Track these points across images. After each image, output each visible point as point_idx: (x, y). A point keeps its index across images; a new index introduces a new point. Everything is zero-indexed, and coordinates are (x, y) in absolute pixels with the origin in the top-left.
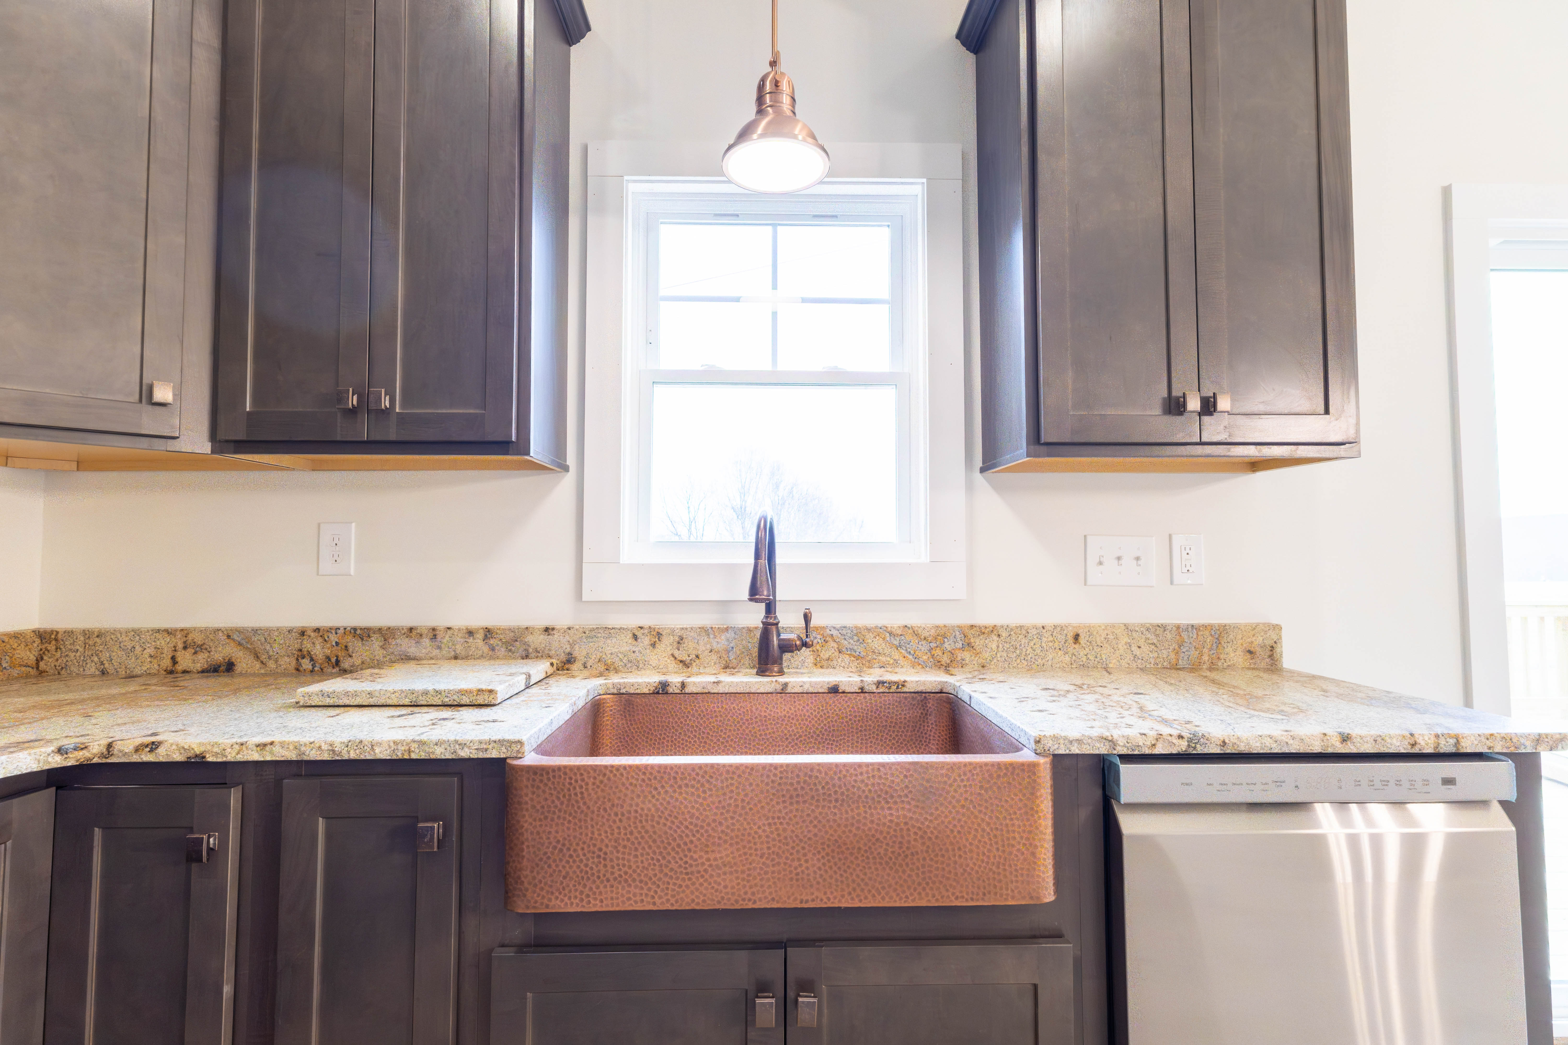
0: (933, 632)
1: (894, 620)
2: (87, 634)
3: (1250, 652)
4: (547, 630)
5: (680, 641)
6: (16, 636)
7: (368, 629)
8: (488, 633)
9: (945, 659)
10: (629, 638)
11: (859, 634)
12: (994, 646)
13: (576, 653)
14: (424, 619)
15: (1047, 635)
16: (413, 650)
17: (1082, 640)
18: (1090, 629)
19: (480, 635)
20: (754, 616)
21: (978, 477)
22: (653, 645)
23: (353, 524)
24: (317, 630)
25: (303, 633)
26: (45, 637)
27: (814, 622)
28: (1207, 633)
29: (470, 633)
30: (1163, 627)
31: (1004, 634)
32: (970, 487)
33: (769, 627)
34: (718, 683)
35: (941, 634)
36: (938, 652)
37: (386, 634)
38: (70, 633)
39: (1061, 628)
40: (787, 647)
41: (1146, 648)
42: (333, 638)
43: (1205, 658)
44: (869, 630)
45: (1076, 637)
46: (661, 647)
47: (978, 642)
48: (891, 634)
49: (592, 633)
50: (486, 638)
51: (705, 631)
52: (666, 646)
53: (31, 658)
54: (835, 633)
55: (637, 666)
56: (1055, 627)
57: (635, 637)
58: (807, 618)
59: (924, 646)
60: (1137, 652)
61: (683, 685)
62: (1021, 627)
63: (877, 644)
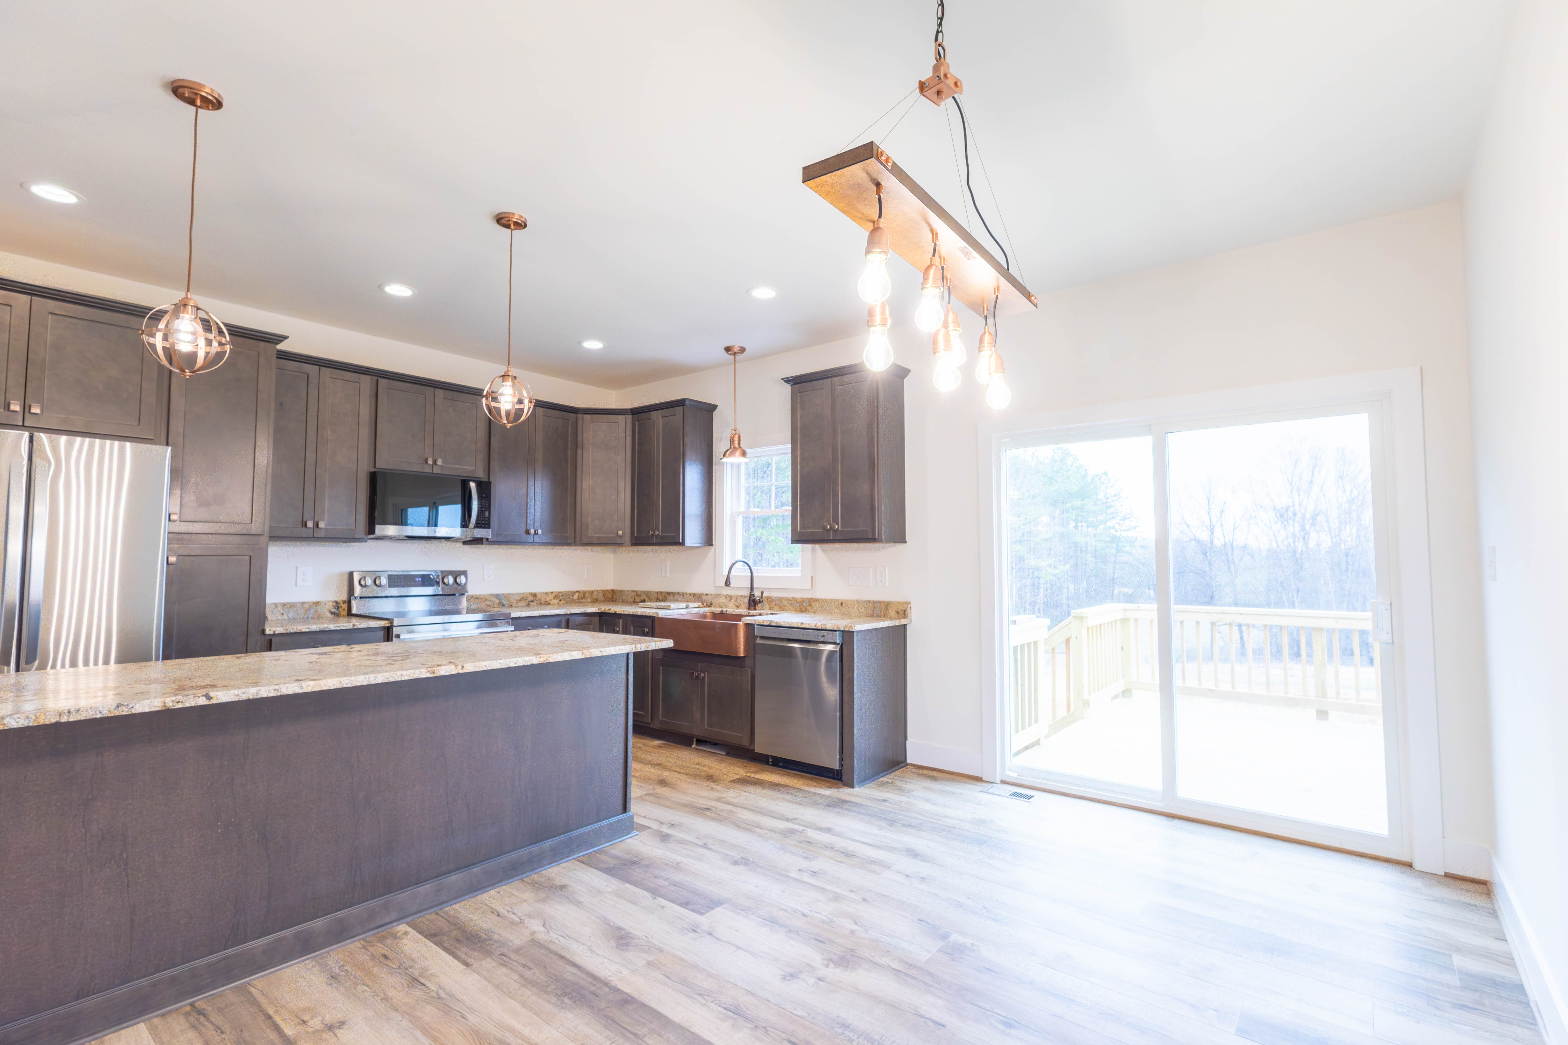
0: (800, 600)
1: (790, 595)
2: (620, 591)
3: (897, 612)
4: (707, 594)
5: (737, 600)
6: (607, 590)
7: (669, 592)
9: (804, 609)
10: (724, 598)
11: (780, 599)
12: (817, 606)
13: (713, 602)
14: (681, 591)
16: (679, 599)
17: (844, 605)
18: (846, 601)
19: (692, 595)
21: (814, 546)
22: (730, 600)
23: (668, 562)
24: (660, 592)
25: (658, 593)
26: (613, 591)
27: (764, 595)
28: (883, 604)
29: (691, 594)
30: (869, 602)
31: (821, 602)
32: (813, 550)
33: (751, 595)
34: (734, 611)
35: (803, 601)
36: (802, 607)
37: (673, 594)
38: (617, 590)
39: (838, 600)
40: (756, 603)
41: (863, 609)
42: (664, 594)
43: (882, 613)
44: (783, 598)
45: (842, 604)
47: (813, 604)
48: (789, 600)
49: (716, 596)
50: (694, 596)
51: (742, 597)
52: (733, 601)
53: (611, 596)
54: (774, 599)
55: (726, 606)
56: (836, 600)
57: (726, 598)
58: (762, 593)
59: (798, 605)
60: (860, 610)
61: (726, 611)
62: (825, 599)
63: (785, 603)
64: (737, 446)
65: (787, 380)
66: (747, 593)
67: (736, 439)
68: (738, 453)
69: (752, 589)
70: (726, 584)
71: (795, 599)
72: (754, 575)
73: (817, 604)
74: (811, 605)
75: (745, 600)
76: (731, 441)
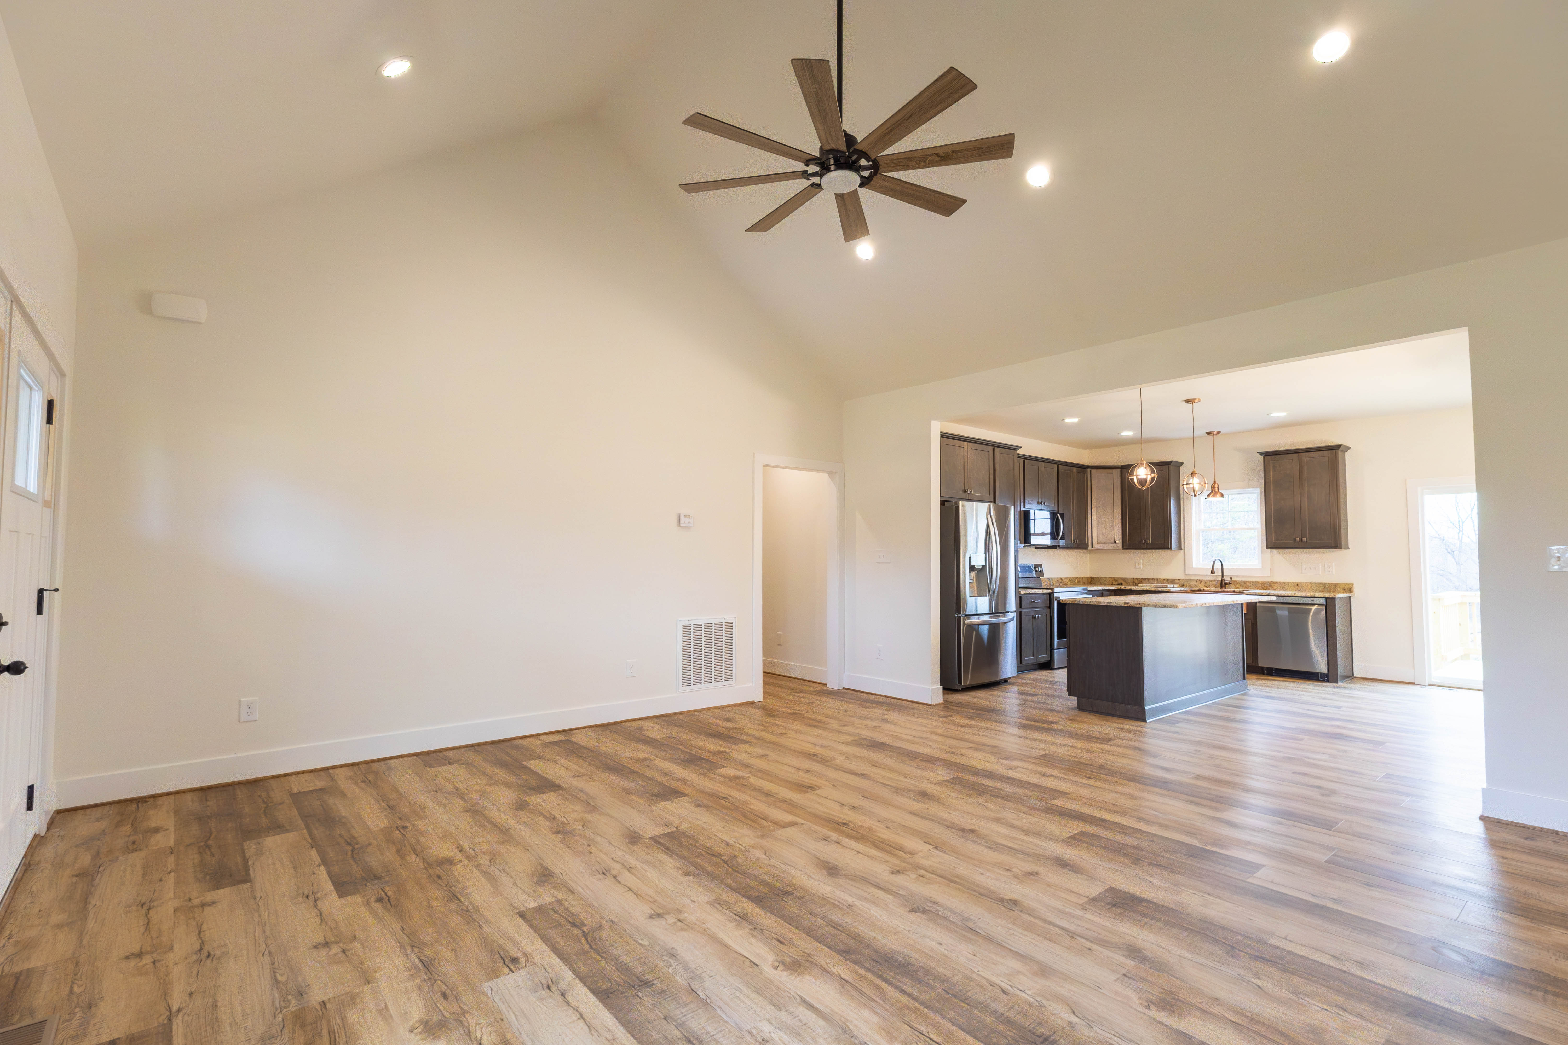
0: (1262, 582)
1: (1253, 580)
3: (1343, 589)
4: (1179, 579)
5: (1206, 582)
7: (1144, 578)
9: (1265, 588)
11: (1245, 582)
13: (1185, 584)
15: (1290, 584)
16: (1153, 582)
18: (1301, 583)
21: (1271, 550)
23: (1141, 560)
24: (1136, 578)
25: (1133, 579)
28: (1331, 585)
29: (1164, 579)
30: (1320, 584)
31: (1279, 583)
32: (1266, 553)
33: (1222, 580)
35: (1264, 583)
36: (1263, 587)
37: (1148, 579)
39: (1294, 583)
40: (1226, 584)
41: (1315, 587)
42: (1139, 580)
43: (1332, 590)
44: (1247, 582)
45: (1298, 585)
47: (1273, 585)
48: (1252, 583)
49: (1187, 581)
50: (1167, 581)
51: (1210, 581)
54: (1239, 582)
56: (1292, 582)
58: (1231, 579)
59: (1260, 585)
60: (1313, 588)
62: (1283, 582)
63: (1249, 585)
64: (1217, 491)
65: (1261, 453)
66: (1220, 579)
67: (1216, 486)
68: (1218, 495)
69: (1223, 576)
70: (1212, 572)
71: (1258, 582)
72: (1224, 567)
73: (1276, 585)
74: (1271, 586)
75: (1214, 583)
76: (1213, 488)
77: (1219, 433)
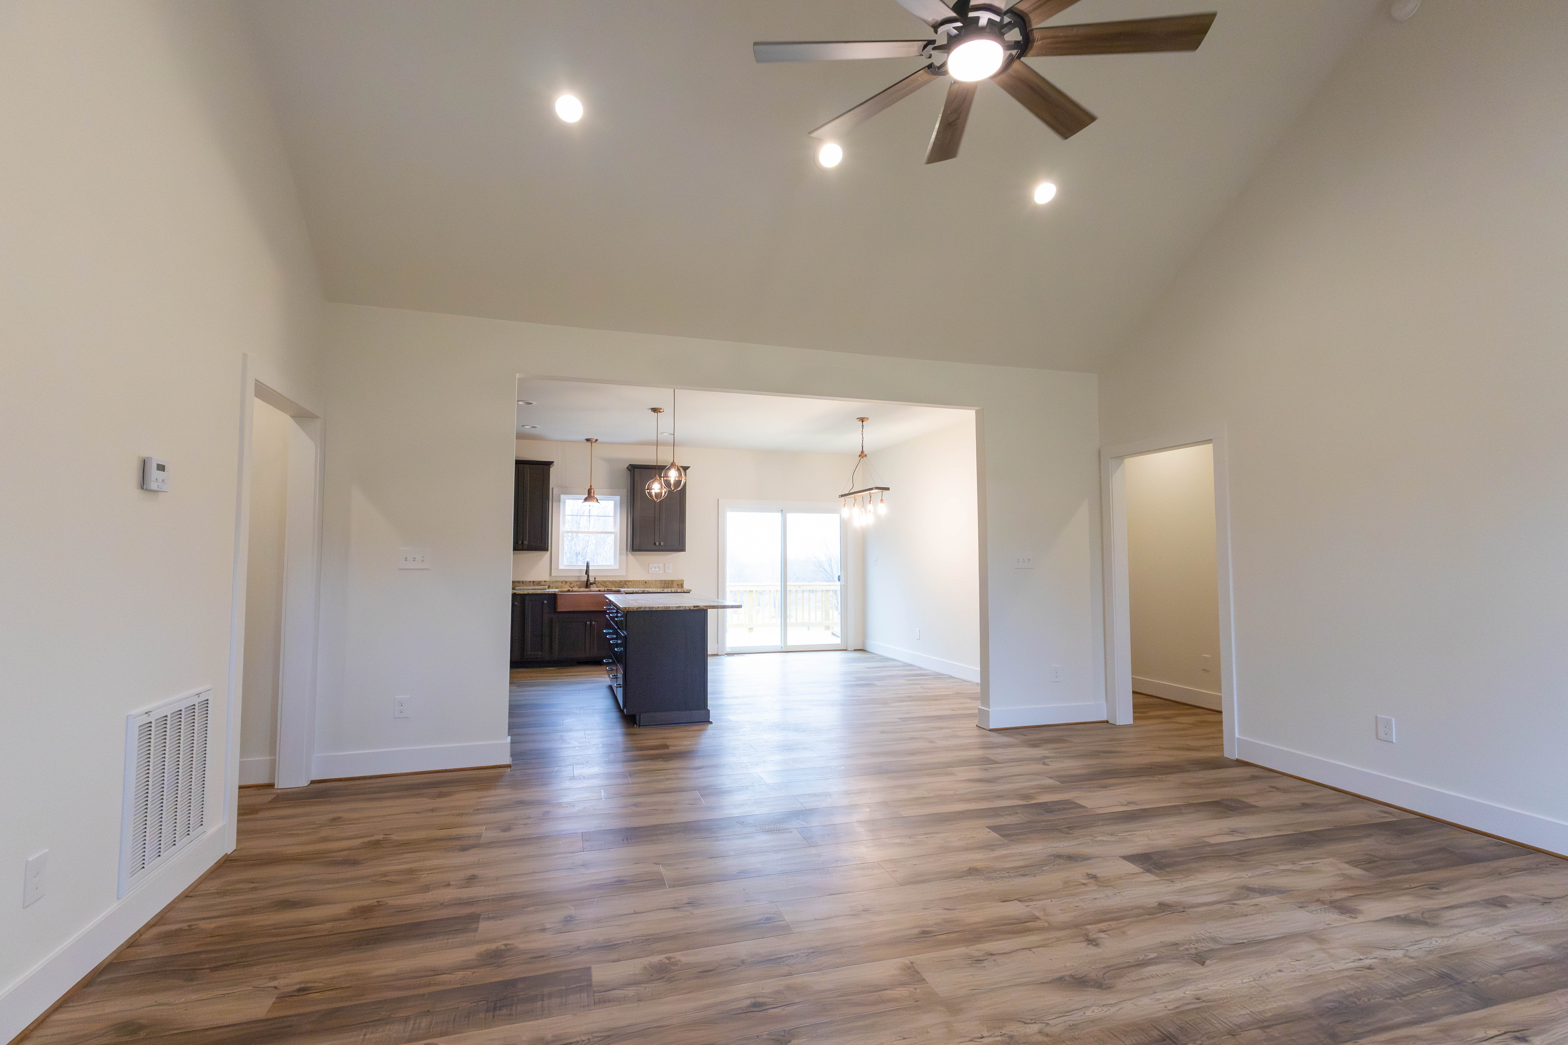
0: (619, 581)
1: (612, 579)
3: (679, 587)
4: (545, 581)
5: (571, 583)
8: (533, 582)
9: (621, 586)
10: (560, 583)
11: (605, 582)
12: (630, 584)
13: (551, 585)
15: (640, 582)
18: (648, 581)
20: (585, 579)
21: (629, 553)
22: (565, 584)
27: (597, 579)
28: (670, 582)
29: (530, 582)
30: (663, 581)
32: (627, 555)
33: (588, 580)
34: (579, 590)
35: (621, 582)
39: (643, 581)
40: (591, 584)
41: (659, 586)
43: (670, 586)
45: (646, 582)
46: (567, 584)
48: (611, 583)
49: (553, 582)
51: (576, 582)
52: (569, 584)
54: (600, 581)
55: (562, 587)
57: (562, 583)
58: (595, 579)
61: (572, 590)
63: (608, 583)
64: (594, 495)
65: (628, 467)
67: (592, 491)
68: (594, 500)
69: (588, 576)
71: (614, 583)
74: (626, 584)
75: (578, 583)
76: (589, 492)
77: (597, 440)
